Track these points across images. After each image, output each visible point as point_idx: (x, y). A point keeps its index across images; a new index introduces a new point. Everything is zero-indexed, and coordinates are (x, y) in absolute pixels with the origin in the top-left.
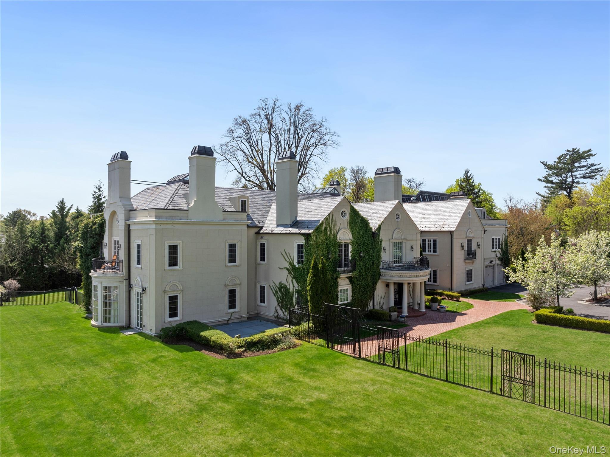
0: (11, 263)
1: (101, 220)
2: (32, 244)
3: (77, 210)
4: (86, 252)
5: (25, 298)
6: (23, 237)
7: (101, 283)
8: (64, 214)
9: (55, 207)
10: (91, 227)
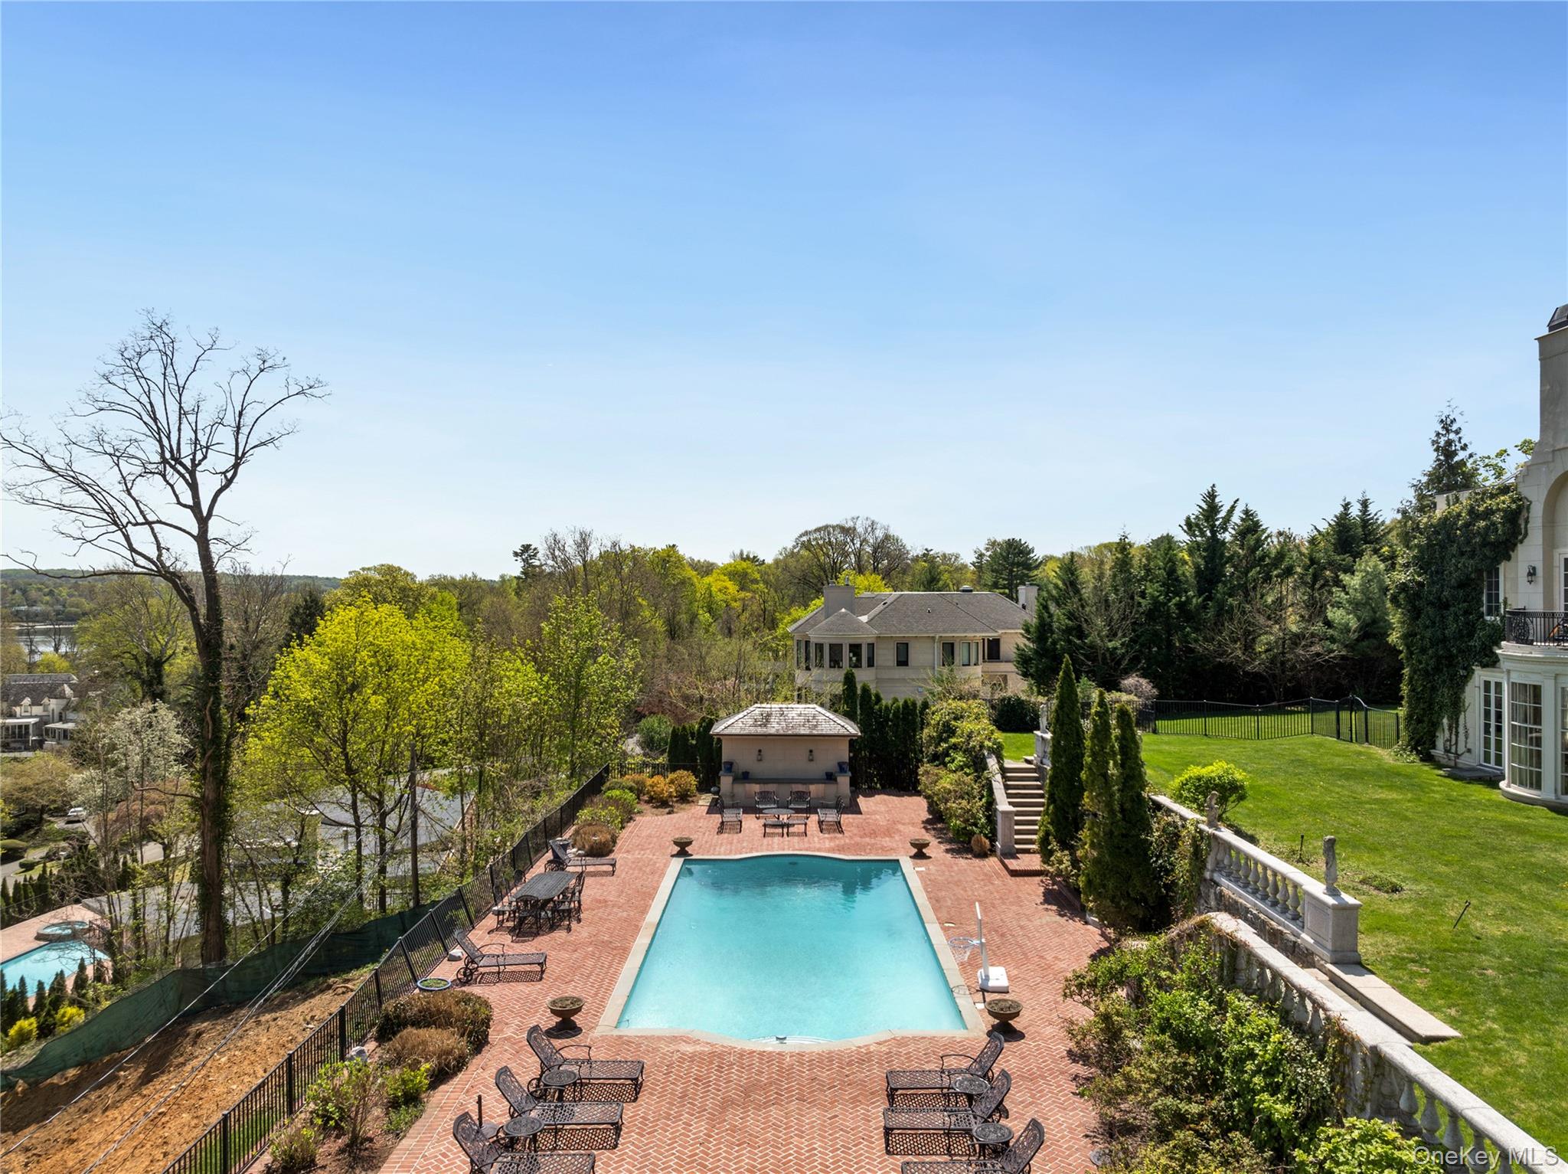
0: (1110, 641)
1: (1514, 501)
2: (1152, 597)
3: (1246, 512)
4: (1439, 599)
5: (1209, 720)
6: (1127, 581)
7: (1556, 676)
8: (1217, 523)
9: (1193, 508)
10: (1467, 525)
